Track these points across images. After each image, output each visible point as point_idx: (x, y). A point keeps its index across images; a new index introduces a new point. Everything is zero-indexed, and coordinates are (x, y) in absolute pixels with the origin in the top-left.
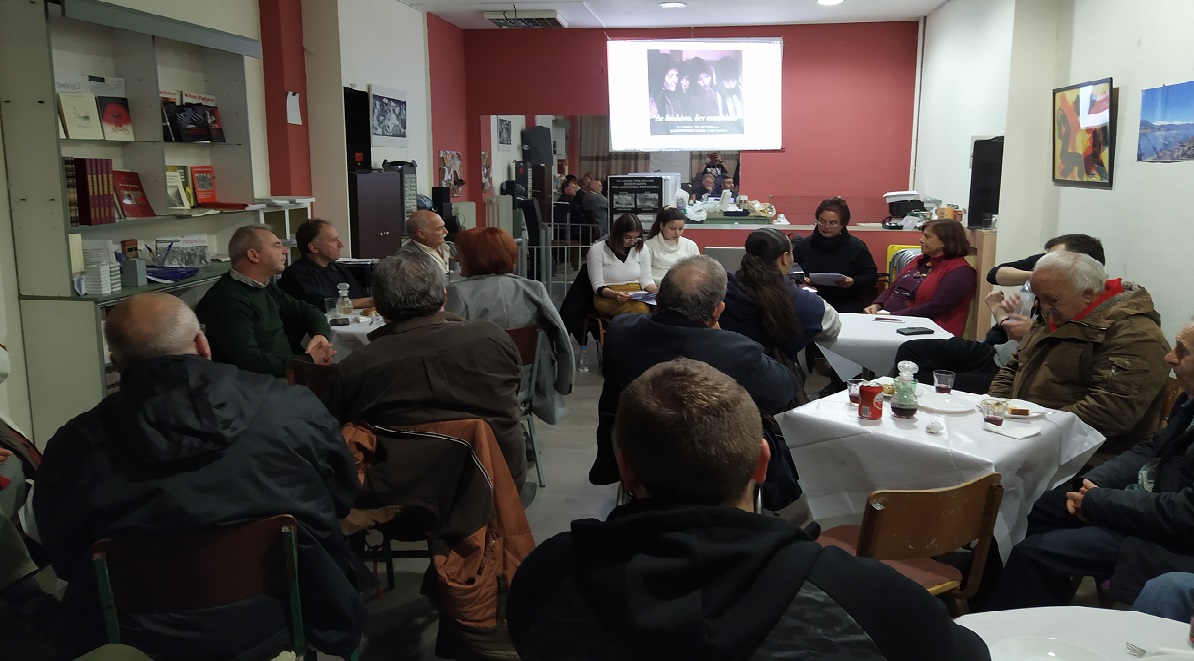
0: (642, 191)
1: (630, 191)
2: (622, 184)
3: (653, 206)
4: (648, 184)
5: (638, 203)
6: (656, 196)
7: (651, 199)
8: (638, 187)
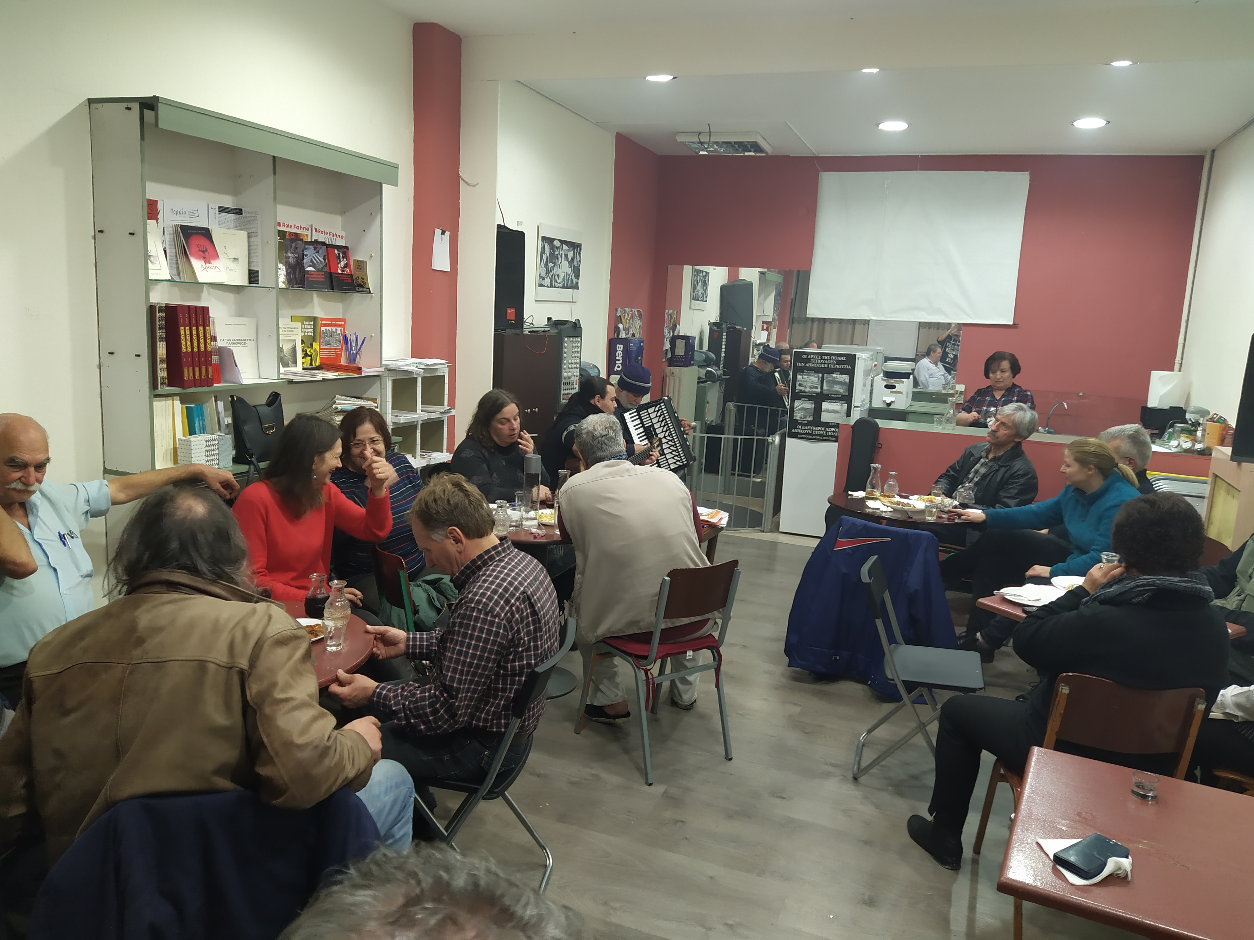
1: (816, 370)
2: (808, 361)
4: (839, 362)
5: (825, 387)
7: (840, 383)
8: (826, 366)
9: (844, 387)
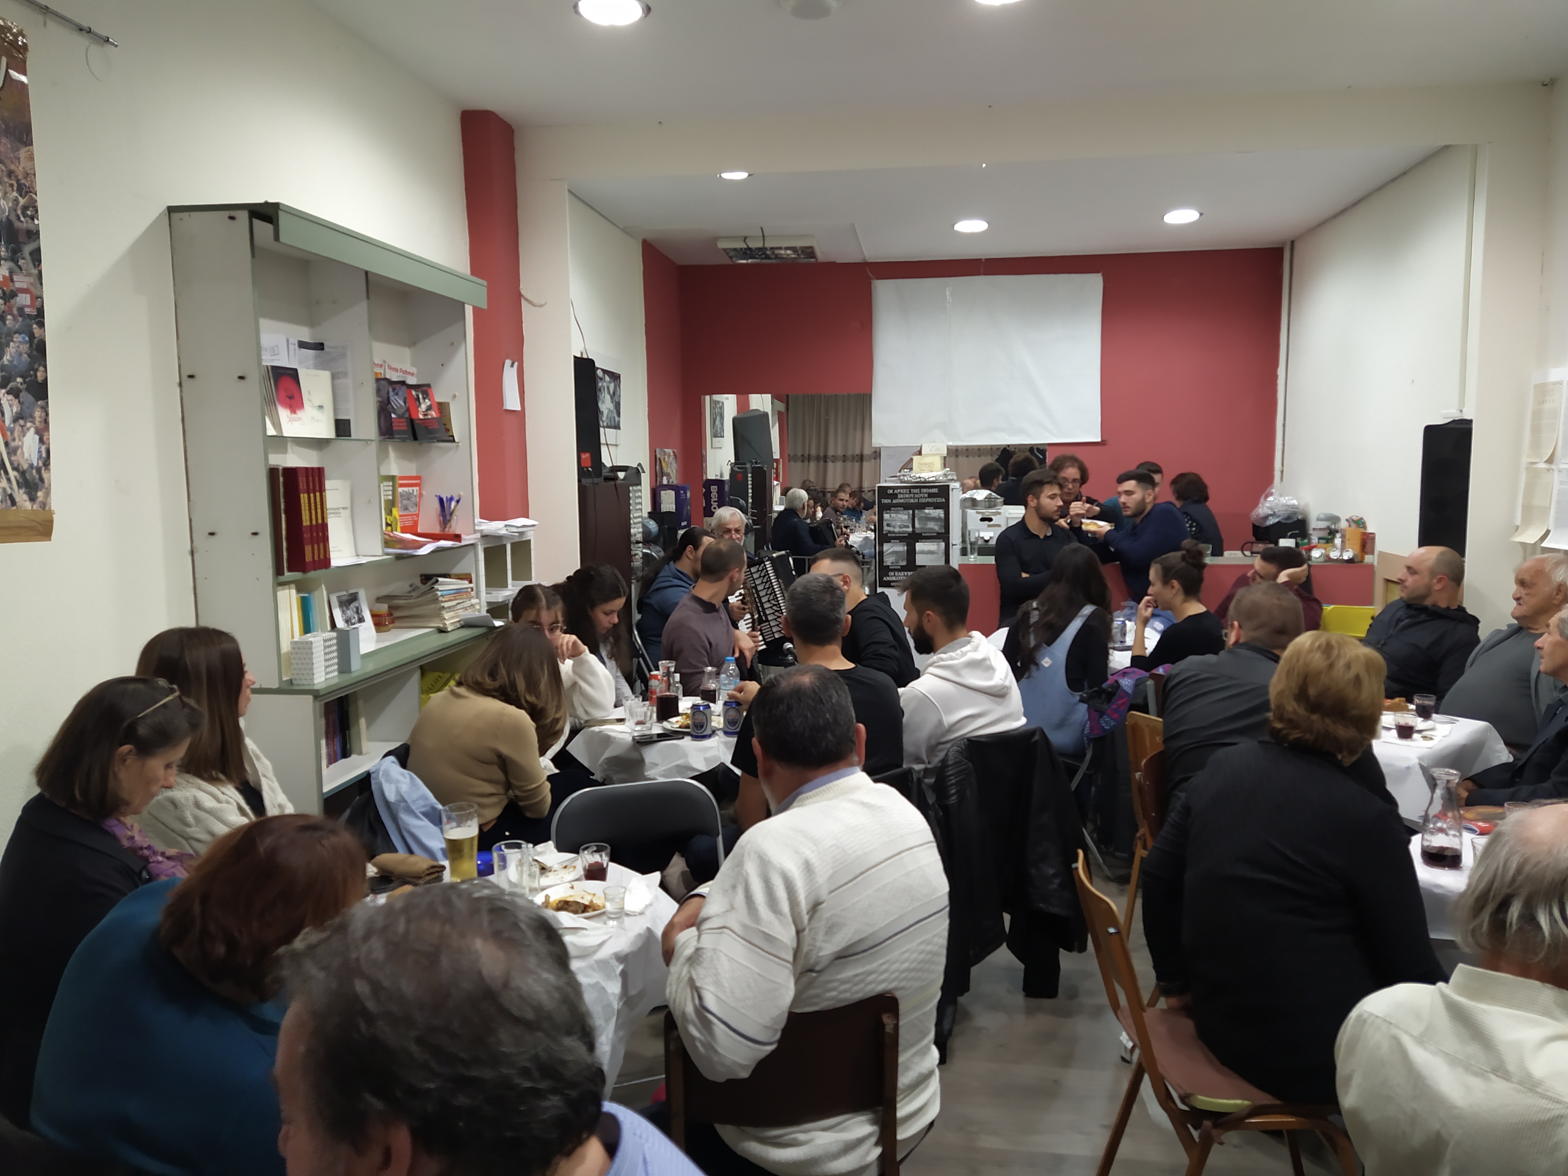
0: (923, 506)
1: (906, 507)
2: (895, 496)
3: (936, 528)
4: (931, 495)
5: (917, 525)
6: (940, 513)
7: (934, 519)
8: (916, 501)
9: (939, 523)
